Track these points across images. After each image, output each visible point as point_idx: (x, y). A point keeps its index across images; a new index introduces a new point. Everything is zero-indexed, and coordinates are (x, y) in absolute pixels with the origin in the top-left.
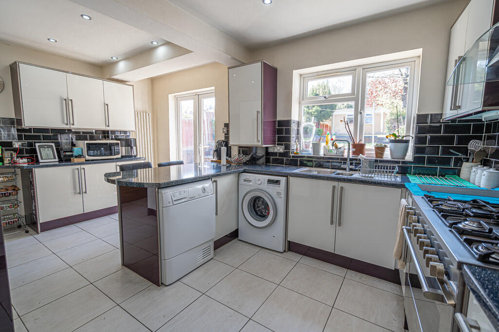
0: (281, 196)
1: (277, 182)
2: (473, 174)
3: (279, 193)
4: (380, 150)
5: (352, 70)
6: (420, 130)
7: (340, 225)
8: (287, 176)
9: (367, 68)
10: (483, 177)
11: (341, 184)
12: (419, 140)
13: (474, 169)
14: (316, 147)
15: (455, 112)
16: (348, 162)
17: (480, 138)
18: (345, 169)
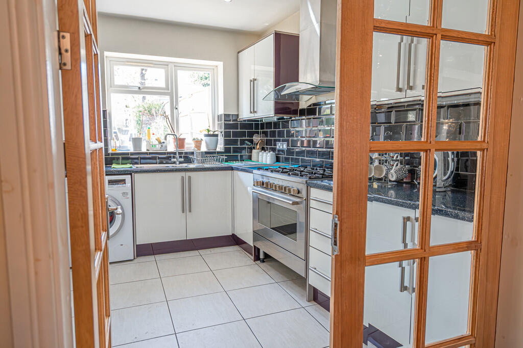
0: (128, 196)
1: (123, 181)
2: (260, 157)
3: (124, 194)
4: (198, 143)
5: (165, 65)
6: (227, 126)
7: (190, 211)
8: (131, 174)
9: (178, 66)
10: (268, 157)
11: (188, 174)
12: (227, 135)
13: (260, 153)
14: (137, 141)
15: (252, 115)
16: (177, 156)
17: (258, 133)
18: (174, 163)
